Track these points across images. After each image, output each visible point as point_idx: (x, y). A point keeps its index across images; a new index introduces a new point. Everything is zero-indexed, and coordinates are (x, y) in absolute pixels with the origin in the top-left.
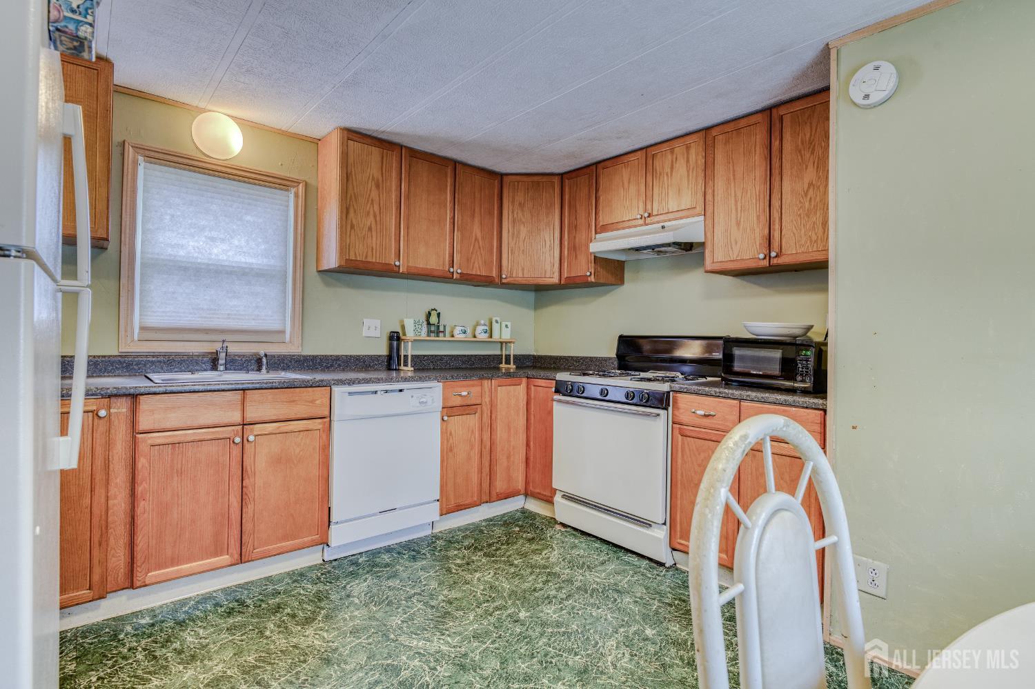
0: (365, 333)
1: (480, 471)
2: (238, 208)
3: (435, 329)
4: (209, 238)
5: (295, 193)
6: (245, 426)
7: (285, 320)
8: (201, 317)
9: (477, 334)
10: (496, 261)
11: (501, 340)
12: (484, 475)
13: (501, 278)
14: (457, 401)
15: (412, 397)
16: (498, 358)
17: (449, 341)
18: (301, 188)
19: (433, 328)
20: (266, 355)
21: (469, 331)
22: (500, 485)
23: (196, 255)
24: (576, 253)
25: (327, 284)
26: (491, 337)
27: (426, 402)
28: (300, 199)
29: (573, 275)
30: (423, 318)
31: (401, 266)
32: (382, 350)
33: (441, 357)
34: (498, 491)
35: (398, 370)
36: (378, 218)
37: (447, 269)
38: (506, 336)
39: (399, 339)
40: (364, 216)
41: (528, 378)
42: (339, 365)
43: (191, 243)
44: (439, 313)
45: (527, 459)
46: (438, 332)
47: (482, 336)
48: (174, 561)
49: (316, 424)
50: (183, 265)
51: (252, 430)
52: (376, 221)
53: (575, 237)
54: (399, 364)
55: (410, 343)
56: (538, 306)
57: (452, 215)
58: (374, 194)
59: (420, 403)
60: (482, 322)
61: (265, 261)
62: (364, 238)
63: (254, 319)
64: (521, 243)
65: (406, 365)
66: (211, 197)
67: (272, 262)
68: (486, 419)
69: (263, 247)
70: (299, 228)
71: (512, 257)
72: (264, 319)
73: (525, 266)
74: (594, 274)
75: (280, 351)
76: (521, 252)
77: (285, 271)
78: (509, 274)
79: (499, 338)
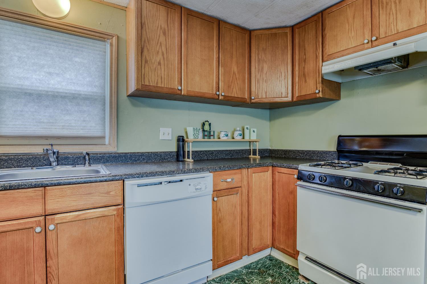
0: (161, 137)
1: (242, 234)
2: (69, 52)
3: (208, 134)
4: (47, 73)
5: (110, 43)
6: (47, 217)
7: (105, 129)
8: (43, 128)
9: (235, 136)
10: (248, 88)
11: (250, 140)
12: (244, 236)
13: (251, 99)
14: (224, 186)
15: (190, 185)
16: (248, 152)
17: (217, 141)
18: (114, 40)
19: (206, 133)
20: (88, 154)
21: (230, 135)
22: (255, 243)
23: (38, 85)
24: (305, 79)
25: (134, 105)
26: (243, 138)
27: (201, 189)
28: (114, 47)
29: (303, 93)
30: (200, 127)
31: (182, 90)
32: (173, 148)
33: (212, 152)
34: (253, 247)
35: (183, 161)
36: (165, 56)
37: (215, 93)
38: (254, 137)
39: (183, 140)
40: (155, 54)
41: (273, 166)
42: (144, 159)
43: (34, 76)
44: (210, 123)
45: (273, 224)
46: (209, 136)
47: (238, 138)
49: (111, 211)
50: (29, 91)
51: (53, 220)
52: (164, 58)
53: (304, 68)
54: (184, 157)
55: (191, 144)
56: (271, 119)
57: (218, 56)
58: (162, 39)
59: (196, 189)
60: (238, 129)
61: (90, 89)
62: (155, 70)
63: (82, 129)
64: (264, 76)
65: (189, 158)
66: (49, 45)
67: (95, 90)
68: (245, 198)
69: (88, 79)
70: (114, 66)
71: (258, 85)
72: (90, 129)
73: (267, 91)
74: (321, 91)
75: (100, 151)
76: (264, 82)
77: (105, 96)
78: (256, 96)
79: (249, 139)
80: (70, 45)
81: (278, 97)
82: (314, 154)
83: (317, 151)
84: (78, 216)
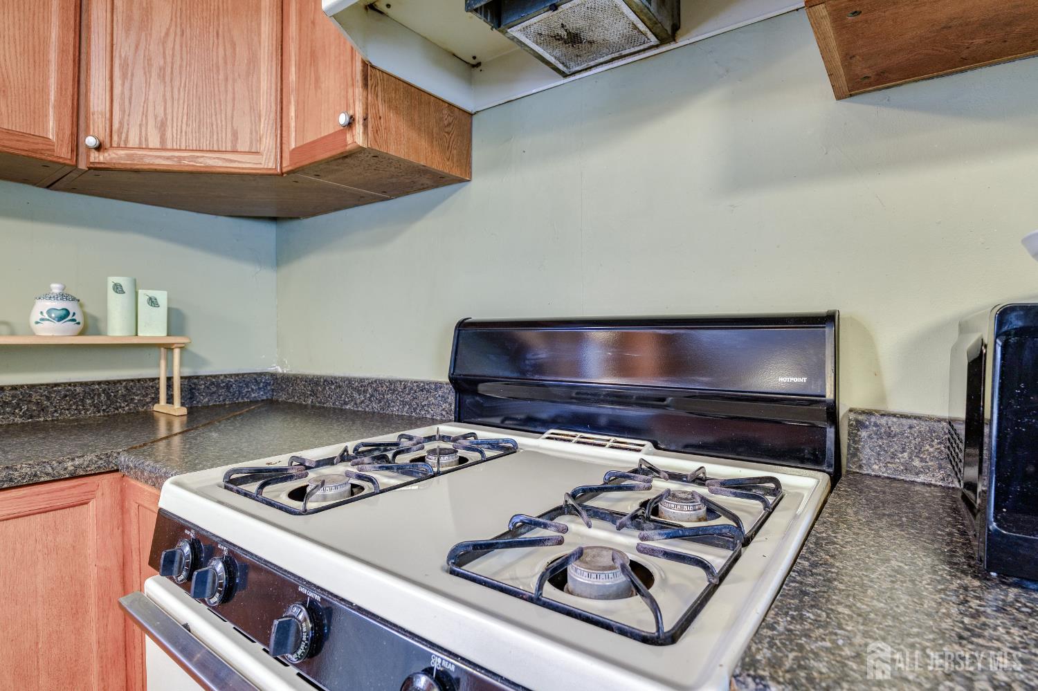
9: (33, 323)
11: (138, 341)
13: (79, 146)
24: (316, 71)
29: (310, 137)
38: (154, 328)
64: (155, 49)
71: (127, 85)
73: (169, 117)
74: (361, 121)
76: (154, 74)
78: (115, 138)
79: (134, 333)
81: (219, 151)
82: (393, 393)
83: (401, 382)
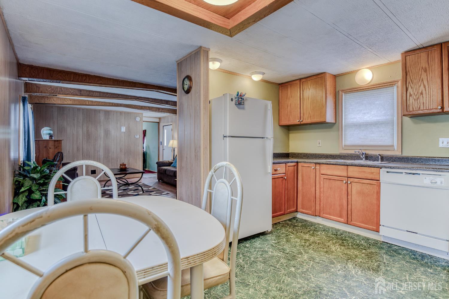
0: (440, 145)
2: (373, 100)
4: (363, 113)
5: (397, 86)
6: (348, 178)
7: (394, 141)
18: (399, 83)
20: (380, 155)
23: (359, 120)
27: (436, 183)
28: (399, 88)
36: (427, 87)
40: (417, 88)
43: (358, 116)
48: (330, 214)
49: (374, 182)
51: (351, 180)
52: (425, 88)
58: (424, 75)
59: (431, 182)
61: (385, 118)
62: (418, 99)
63: (380, 141)
67: (387, 118)
69: (383, 112)
72: (384, 141)
75: (391, 154)
77: (394, 120)
80: (374, 95)
84: (359, 181)
